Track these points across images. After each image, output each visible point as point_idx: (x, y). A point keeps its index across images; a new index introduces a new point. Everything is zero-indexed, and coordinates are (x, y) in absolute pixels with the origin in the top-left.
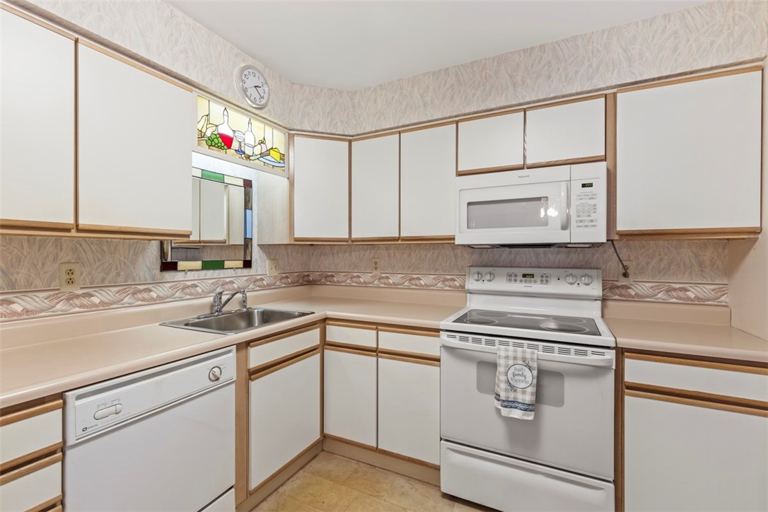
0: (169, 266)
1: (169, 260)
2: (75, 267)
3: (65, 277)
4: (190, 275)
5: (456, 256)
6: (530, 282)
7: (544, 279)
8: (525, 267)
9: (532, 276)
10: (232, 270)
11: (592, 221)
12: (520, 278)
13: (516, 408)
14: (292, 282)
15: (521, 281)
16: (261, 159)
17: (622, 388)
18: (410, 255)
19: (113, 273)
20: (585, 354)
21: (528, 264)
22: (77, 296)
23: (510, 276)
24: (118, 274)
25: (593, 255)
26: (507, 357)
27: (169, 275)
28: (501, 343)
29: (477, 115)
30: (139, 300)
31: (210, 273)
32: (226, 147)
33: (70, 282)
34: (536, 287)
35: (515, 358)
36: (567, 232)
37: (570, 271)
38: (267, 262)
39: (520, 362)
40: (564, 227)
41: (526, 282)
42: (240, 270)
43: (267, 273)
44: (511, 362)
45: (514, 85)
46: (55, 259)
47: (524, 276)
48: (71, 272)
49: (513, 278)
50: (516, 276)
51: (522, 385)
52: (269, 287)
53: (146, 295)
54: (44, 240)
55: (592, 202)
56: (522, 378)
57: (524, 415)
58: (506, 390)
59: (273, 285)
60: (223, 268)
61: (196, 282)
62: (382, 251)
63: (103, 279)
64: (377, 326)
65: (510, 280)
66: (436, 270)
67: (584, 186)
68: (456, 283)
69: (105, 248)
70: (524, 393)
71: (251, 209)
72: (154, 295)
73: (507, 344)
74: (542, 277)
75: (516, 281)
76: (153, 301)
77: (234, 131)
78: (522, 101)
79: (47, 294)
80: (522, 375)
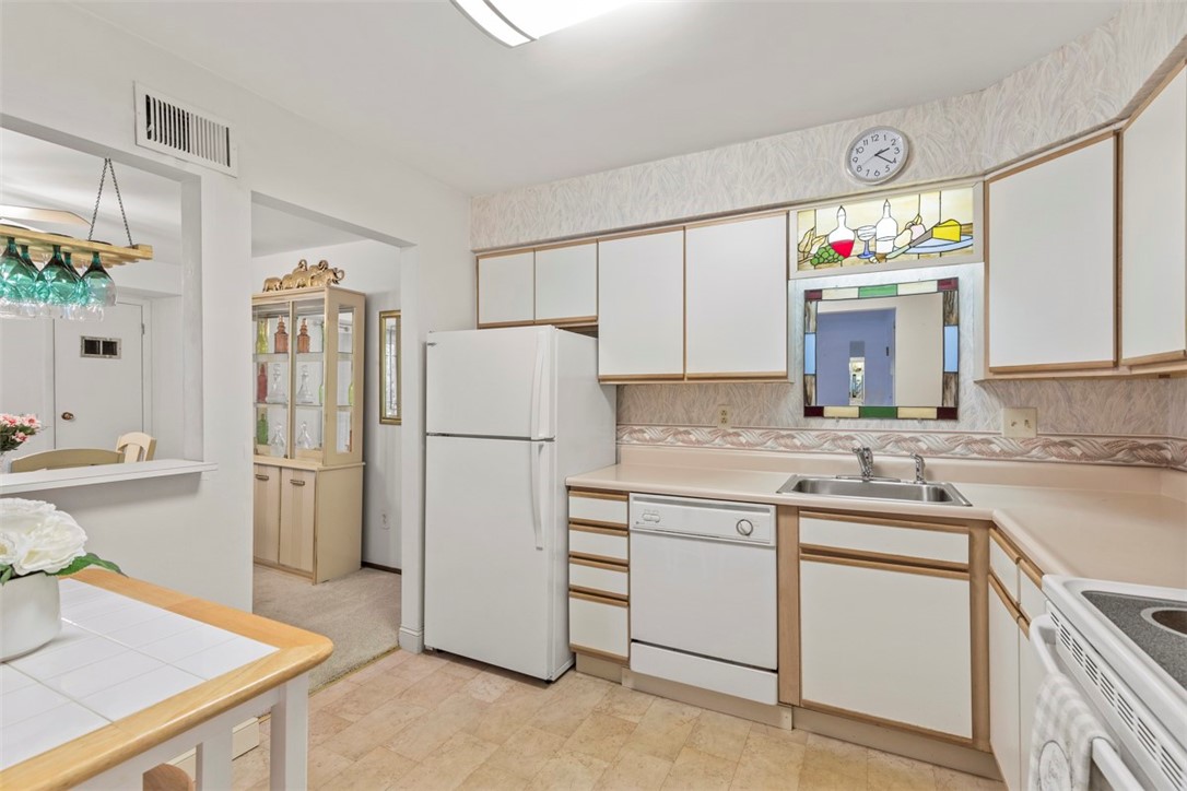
0: (814, 412)
1: (813, 404)
2: (727, 409)
3: (721, 417)
4: (843, 424)
10: (915, 421)
14: (1084, 455)
16: (912, 250)
19: (757, 416)
22: (730, 434)
24: (762, 417)
27: (814, 422)
30: (781, 445)
31: (874, 423)
32: (841, 257)
33: (724, 421)
38: (1002, 411)
42: (931, 422)
43: (1002, 431)
46: (714, 403)
48: (724, 413)
52: (1006, 455)
53: (788, 441)
54: (707, 386)
59: (1022, 454)
60: (897, 418)
61: (852, 434)
63: (749, 422)
69: (750, 392)
71: (958, 324)
72: (797, 442)
76: (796, 450)
77: (855, 231)
79: (709, 430)
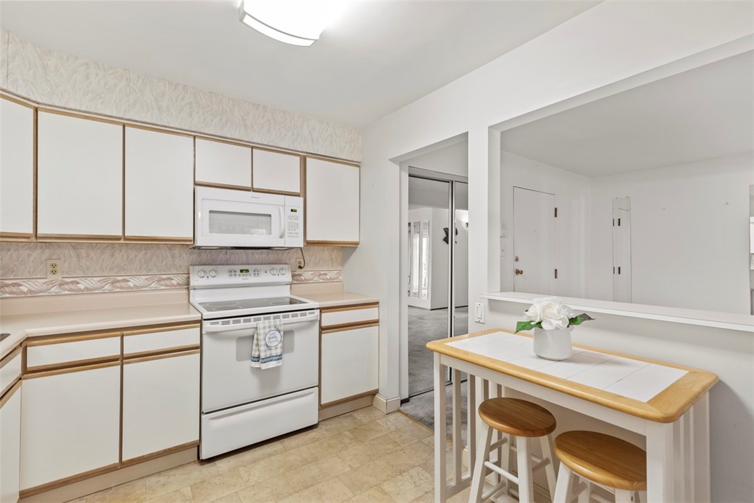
5: (173, 256)
6: (247, 275)
7: (256, 273)
8: (238, 264)
9: (247, 271)
11: (296, 234)
12: (239, 272)
13: (272, 360)
15: (239, 275)
17: (323, 329)
18: (113, 255)
20: (305, 315)
21: (240, 263)
23: (231, 271)
25: (283, 255)
26: (264, 328)
28: (265, 319)
29: (212, 137)
34: (251, 279)
35: (270, 327)
36: (283, 239)
37: (273, 266)
39: (274, 329)
40: (281, 237)
41: (243, 275)
44: (267, 330)
45: (246, 126)
47: (242, 271)
49: (233, 273)
50: (235, 271)
51: (275, 344)
55: (296, 221)
56: (275, 339)
57: (277, 363)
58: (265, 351)
62: (66, 251)
64: (121, 332)
65: (231, 275)
66: (150, 270)
67: (292, 210)
68: (173, 281)
70: (276, 348)
73: (269, 318)
74: (254, 271)
75: (235, 275)
78: (251, 140)
80: (275, 337)
